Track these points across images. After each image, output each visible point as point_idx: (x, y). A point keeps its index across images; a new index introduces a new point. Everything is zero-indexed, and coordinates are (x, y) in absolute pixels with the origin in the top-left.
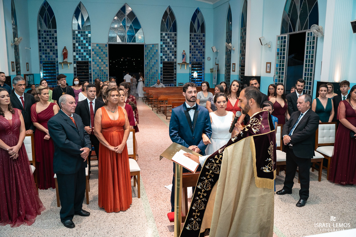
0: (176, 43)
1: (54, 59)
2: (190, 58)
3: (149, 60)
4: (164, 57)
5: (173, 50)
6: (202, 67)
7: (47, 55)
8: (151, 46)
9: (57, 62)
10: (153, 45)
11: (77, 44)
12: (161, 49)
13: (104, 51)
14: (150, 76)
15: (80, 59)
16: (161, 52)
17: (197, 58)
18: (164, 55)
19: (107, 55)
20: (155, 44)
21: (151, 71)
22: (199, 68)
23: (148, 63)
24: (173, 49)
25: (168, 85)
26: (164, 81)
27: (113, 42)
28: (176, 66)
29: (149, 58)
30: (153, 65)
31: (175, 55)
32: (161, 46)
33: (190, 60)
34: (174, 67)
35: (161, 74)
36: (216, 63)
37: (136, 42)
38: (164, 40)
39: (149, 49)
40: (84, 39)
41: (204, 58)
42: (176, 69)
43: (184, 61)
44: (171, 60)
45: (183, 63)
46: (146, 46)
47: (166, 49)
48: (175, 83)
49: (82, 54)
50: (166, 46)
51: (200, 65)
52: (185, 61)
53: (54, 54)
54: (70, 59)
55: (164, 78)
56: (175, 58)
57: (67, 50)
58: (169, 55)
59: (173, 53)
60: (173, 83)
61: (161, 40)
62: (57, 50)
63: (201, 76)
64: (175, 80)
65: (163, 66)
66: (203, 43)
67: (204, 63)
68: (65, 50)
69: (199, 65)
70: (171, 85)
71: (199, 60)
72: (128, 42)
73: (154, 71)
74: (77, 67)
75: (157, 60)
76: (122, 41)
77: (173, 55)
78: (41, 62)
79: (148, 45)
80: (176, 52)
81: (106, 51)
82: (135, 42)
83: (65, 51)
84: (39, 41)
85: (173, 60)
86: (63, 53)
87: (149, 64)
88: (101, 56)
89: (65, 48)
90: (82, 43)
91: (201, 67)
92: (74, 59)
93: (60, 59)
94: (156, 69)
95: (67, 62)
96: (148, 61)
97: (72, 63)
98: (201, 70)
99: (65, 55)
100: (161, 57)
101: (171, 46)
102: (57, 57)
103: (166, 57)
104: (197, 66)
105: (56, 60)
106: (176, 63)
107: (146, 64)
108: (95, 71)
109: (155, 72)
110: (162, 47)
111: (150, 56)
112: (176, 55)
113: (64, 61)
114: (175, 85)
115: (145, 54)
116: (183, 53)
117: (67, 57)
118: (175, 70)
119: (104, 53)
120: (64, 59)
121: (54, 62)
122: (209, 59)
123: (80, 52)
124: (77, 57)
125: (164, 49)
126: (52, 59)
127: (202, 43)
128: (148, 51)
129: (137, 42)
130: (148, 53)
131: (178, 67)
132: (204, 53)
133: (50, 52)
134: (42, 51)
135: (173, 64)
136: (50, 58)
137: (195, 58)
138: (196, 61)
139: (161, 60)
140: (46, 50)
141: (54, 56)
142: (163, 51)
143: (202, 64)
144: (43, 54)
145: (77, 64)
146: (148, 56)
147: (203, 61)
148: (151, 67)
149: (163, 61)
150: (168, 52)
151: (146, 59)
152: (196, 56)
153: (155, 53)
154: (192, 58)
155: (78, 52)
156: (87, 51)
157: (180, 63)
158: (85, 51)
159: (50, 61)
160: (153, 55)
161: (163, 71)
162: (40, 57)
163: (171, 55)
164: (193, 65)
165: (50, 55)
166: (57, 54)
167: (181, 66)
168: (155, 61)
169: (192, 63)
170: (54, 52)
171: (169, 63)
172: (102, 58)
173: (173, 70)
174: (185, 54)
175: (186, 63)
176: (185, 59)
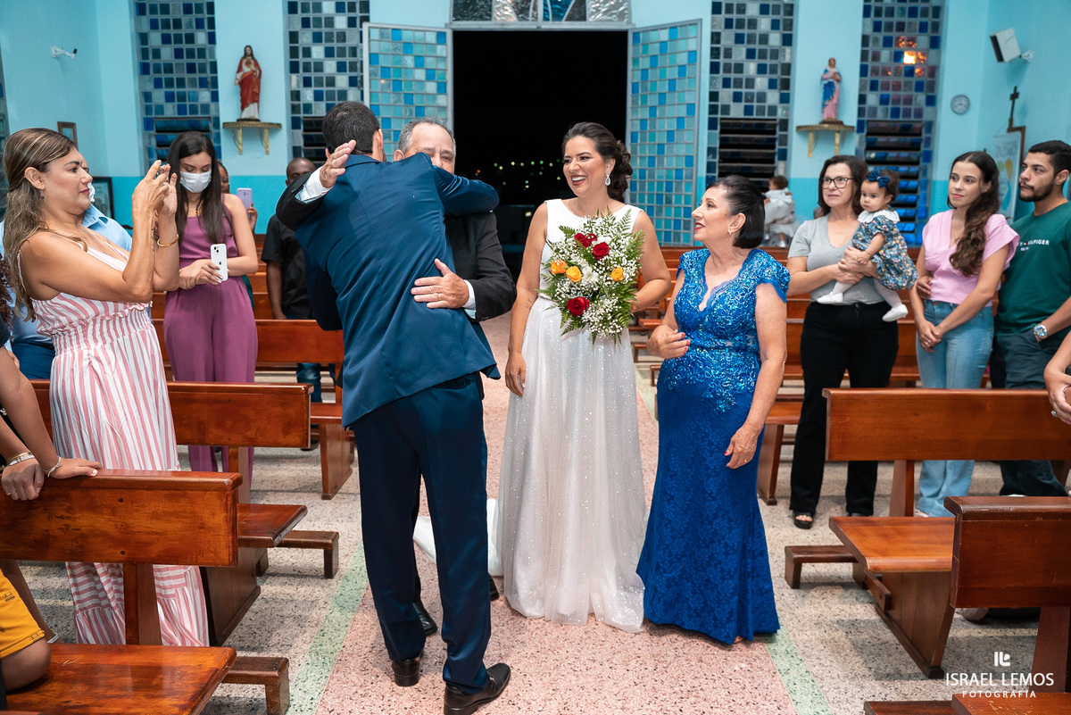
0: (789, 25)
1: (206, 108)
2: (862, 99)
3: (653, 109)
4: (726, 96)
5: (774, 62)
6: (918, 149)
7: (175, 90)
8: (664, 35)
9: (217, 119)
10: (673, 28)
11: (306, 37)
12: (715, 53)
13: (430, 63)
14: (651, 187)
15: (319, 109)
16: (714, 68)
17: (897, 101)
18: (726, 83)
19: (445, 84)
20: (684, 25)
21: (661, 163)
22: (904, 154)
23: (643, 121)
24: (775, 54)
27: (473, 18)
28: (784, 140)
29: (653, 100)
30: (670, 134)
31: (784, 84)
32: (716, 37)
33: (861, 112)
34: (778, 147)
36: (1011, 120)
37: (590, 19)
38: (729, 9)
39: (655, 49)
40: (340, 7)
41: (931, 101)
42: (784, 156)
43: (829, 113)
44: (761, 110)
45: (824, 122)
46: (636, 35)
47: (740, 53)
49: (331, 82)
50: (739, 39)
51: (908, 139)
52: (836, 114)
53: (203, 84)
54: (274, 106)
56: (785, 99)
57: (257, 64)
58: (751, 83)
59: (774, 76)
61: (716, 9)
62: (214, 66)
63: (914, 191)
65: (722, 140)
66: (933, 23)
67: (930, 126)
68: (248, 64)
69: (902, 139)
71: (907, 113)
72: (546, 19)
73: (672, 162)
74: (305, 145)
75: (691, 108)
77: (772, 85)
78: (148, 124)
79: (648, 30)
80: (787, 69)
81: (441, 66)
82: (584, 19)
83: (246, 69)
84: (137, 24)
85: (773, 110)
86: (239, 76)
87: (653, 125)
88: (415, 89)
89: (248, 55)
90: (328, 30)
91: (915, 147)
92: (294, 109)
93: (228, 109)
94: (682, 150)
95: (258, 120)
96: (645, 114)
97: (279, 126)
98: (917, 163)
99: (249, 88)
100: (714, 96)
101: (764, 39)
102: (215, 97)
103: (737, 98)
104: (893, 139)
105: (213, 113)
106: (784, 124)
107: (637, 128)
109: (679, 171)
110: (719, 42)
111: (654, 87)
112: (786, 84)
113: (245, 115)
115: (633, 76)
116: (826, 71)
117: (255, 98)
118: (779, 164)
119: (431, 75)
120: (243, 107)
121: (203, 123)
122: (962, 104)
123: (319, 74)
124: (308, 95)
125: (728, 53)
126: (193, 109)
127: (929, 19)
128: (645, 63)
129: (594, 20)
130: (644, 71)
131: (799, 146)
132: (937, 74)
133: (187, 76)
134: (151, 71)
135: (774, 133)
136: (188, 103)
137: (884, 101)
138: (889, 118)
139: (711, 106)
140: (169, 68)
141: (205, 96)
142: (725, 65)
143: (920, 134)
144: (158, 84)
145: (305, 130)
146: (645, 89)
147: (927, 116)
148: (661, 146)
149: (719, 116)
150: (751, 68)
151: (635, 102)
152: (891, 93)
153: (682, 69)
154: (872, 99)
155: (313, 75)
156: (351, 67)
157: (806, 127)
158: (341, 68)
159: (188, 115)
160: (672, 82)
161: (720, 168)
162: (143, 99)
163: (761, 83)
164: (876, 139)
165: (187, 89)
166: (215, 83)
167: (816, 139)
168: (683, 111)
169: (872, 124)
170: (203, 75)
171: (751, 125)
172: (417, 101)
173: (772, 161)
174: (839, 81)
175: (841, 123)
176: (837, 106)
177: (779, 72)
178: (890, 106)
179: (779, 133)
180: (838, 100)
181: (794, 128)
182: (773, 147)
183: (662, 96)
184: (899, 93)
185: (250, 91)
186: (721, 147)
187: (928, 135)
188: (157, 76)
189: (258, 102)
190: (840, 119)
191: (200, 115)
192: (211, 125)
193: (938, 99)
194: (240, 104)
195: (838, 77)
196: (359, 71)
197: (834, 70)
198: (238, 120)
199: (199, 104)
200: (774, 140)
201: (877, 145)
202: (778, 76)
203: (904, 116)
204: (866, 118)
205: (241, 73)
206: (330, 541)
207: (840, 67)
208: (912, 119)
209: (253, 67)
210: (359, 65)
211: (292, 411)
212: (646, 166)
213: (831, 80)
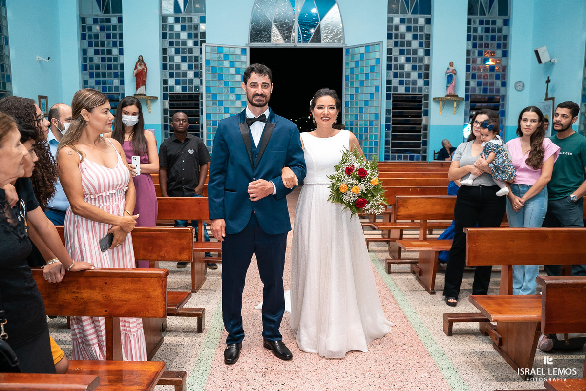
0: (428, 45)
1: (117, 88)
2: (467, 83)
3: (357, 89)
4: (395, 82)
5: (420, 64)
6: (498, 110)
7: (101, 79)
8: (362, 50)
9: (123, 94)
10: (367, 46)
11: (172, 51)
12: (389, 59)
13: (237, 65)
14: (356, 131)
15: (178, 89)
16: (389, 67)
17: (486, 84)
18: (395, 75)
20: (373, 45)
21: (361, 117)
23: (352, 95)
24: (421, 60)
25: (406, 158)
26: (394, 145)
27: (261, 41)
28: (427, 105)
29: (357, 84)
30: (366, 102)
31: (426, 76)
32: (389, 51)
33: (467, 90)
34: (423, 109)
35: (387, 127)
36: (547, 94)
37: (323, 42)
38: (396, 36)
39: (357, 58)
40: (189, 36)
41: (504, 84)
42: (427, 113)
43: (450, 91)
44: (414, 90)
45: (448, 96)
46: (347, 50)
47: (402, 59)
48: (425, 151)
49: (184, 74)
50: (402, 52)
51: (493, 104)
52: (454, 91)
53: (116, 75)
54: (153, 87)
55: (394, 137)
56: (427, 83)
57: (145, 65)
58: (408, 75)
59: (421, 72)
60: (419, 152)
61: (389, 36)
62: (122, 66)
64: (425, 143)
65: (393, 105)
66: (504, 44)
67: (504, 97)
68: (140, 65)
70: (412, 158)
72: (299, 42)
73: (367, 117)
74: (170, 108)
75: (377, 88)
76: (287, 38)
77: (420, 76)
79: (353, 48)
80: (427, 67)
81: (244, 66)
82: (319, 41)
83: (139, 68)
84: (81, 44)
85: (420, 89)
86: (135, 71)
87: (357, 97)
88: (230, 78)
89: (141, 60)
90: (183, 47)
91: (497, 108)
92: (165, 89)
93: (129, 90)
94: (372, 111)
95: (145, 95)
96: (353, 91)
97: (156, 98)
99: (141, 78)
100: (389, 82)
101: (415, 52)
102: (122, 83)
103: (401, 83)
104: (485, 105)
105: (120, 92)
106: (427, 97)
107: (348, 99)
108: (213, 118)
109: (371, 122)
110: (391, 54)
111: (357, 77)
112: (427, 76)
113: (138, 92)
114: (424, 158)
115: (346, 71)
116: (448, 69)
117: (144, 83)
118: (424, 118)
119: (238, 71)
120: (137, 89)
121: (116, 96)
122: (520, 86)
123: (178, 71)
124: (172, 82)
125: (396, 60)
126: (110, 89)
127: (502, 42)
128: (352, 65)
129: (325, 43)
130: (352, 69)
131: (434, 108)
132: (506, 70)
133: (107, 72)
134: (88, 69)
135: (421, 101)
136: (107, 86)
137: (479, 84)
138: (482, 94)
139: (387, 87)
140: (98, 67)
141: (116, 82)
142: (395, 66)
143: (499, 102)
144: (91, 76)
145: (170, 100)
146: (352, 78)
147: (502, 92)
148: (361, 109)
149: (392, 92)
150: (408, 67)
151: (347, 85)
152: (482, 80)
153: (372, 68)
154: (473, 84)
155: (175, 71)
156: (195, 66)
157: (438, 98)
158: (190, 67)
159: (107, 92)
160: (367, 75)
161: (392, 120)
162: (83, 83)
163: (414, 75)
164: (475, 104)
165: (107, 79)
166: (122, 75)
167: (444, 105)
168: (373, 90)
169: (473, 97)
170: (116, 71)
171: (409, 97)
172: (231, 85)
173: (421, 117)
174: (455, 74)
175: (457, 96)
176: (454, 87)
177: (423, 69)
178: (482, 87)
179: (424, 101)
180: (455, 84)
181: (432, 99)
182: (421, 109)
183: (362, 82)
184: (487, 80)
185: (141, 79)
186: (393, 109)
187: (503, 102)
188: (91, 71)
189: (145, 85)
190: (456, 94)
191: (114, 92)
192: (120, 98)
193: (508, 83)
194: (136, 86)
195: (454, 72)
196: (200, 69)
197: (453, 68)
198: (134, 95)
199: (113, 86)
200: (421, 105)
201: (476, 107)
202: (423, 71)
203: (490, 92)
204: (470, 94)
205: (137, 70)
206: (201, 313)
207: (455, 67)
208: (494, 94)
209: (143, 67)
210: (199, 66)
211: (184, 242)
212: (353, 119)
213: (451, 73)
